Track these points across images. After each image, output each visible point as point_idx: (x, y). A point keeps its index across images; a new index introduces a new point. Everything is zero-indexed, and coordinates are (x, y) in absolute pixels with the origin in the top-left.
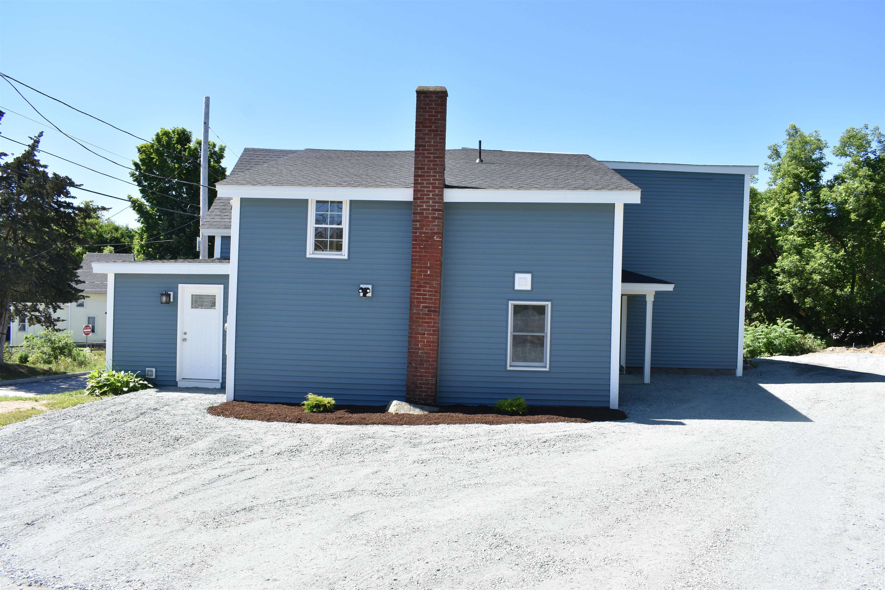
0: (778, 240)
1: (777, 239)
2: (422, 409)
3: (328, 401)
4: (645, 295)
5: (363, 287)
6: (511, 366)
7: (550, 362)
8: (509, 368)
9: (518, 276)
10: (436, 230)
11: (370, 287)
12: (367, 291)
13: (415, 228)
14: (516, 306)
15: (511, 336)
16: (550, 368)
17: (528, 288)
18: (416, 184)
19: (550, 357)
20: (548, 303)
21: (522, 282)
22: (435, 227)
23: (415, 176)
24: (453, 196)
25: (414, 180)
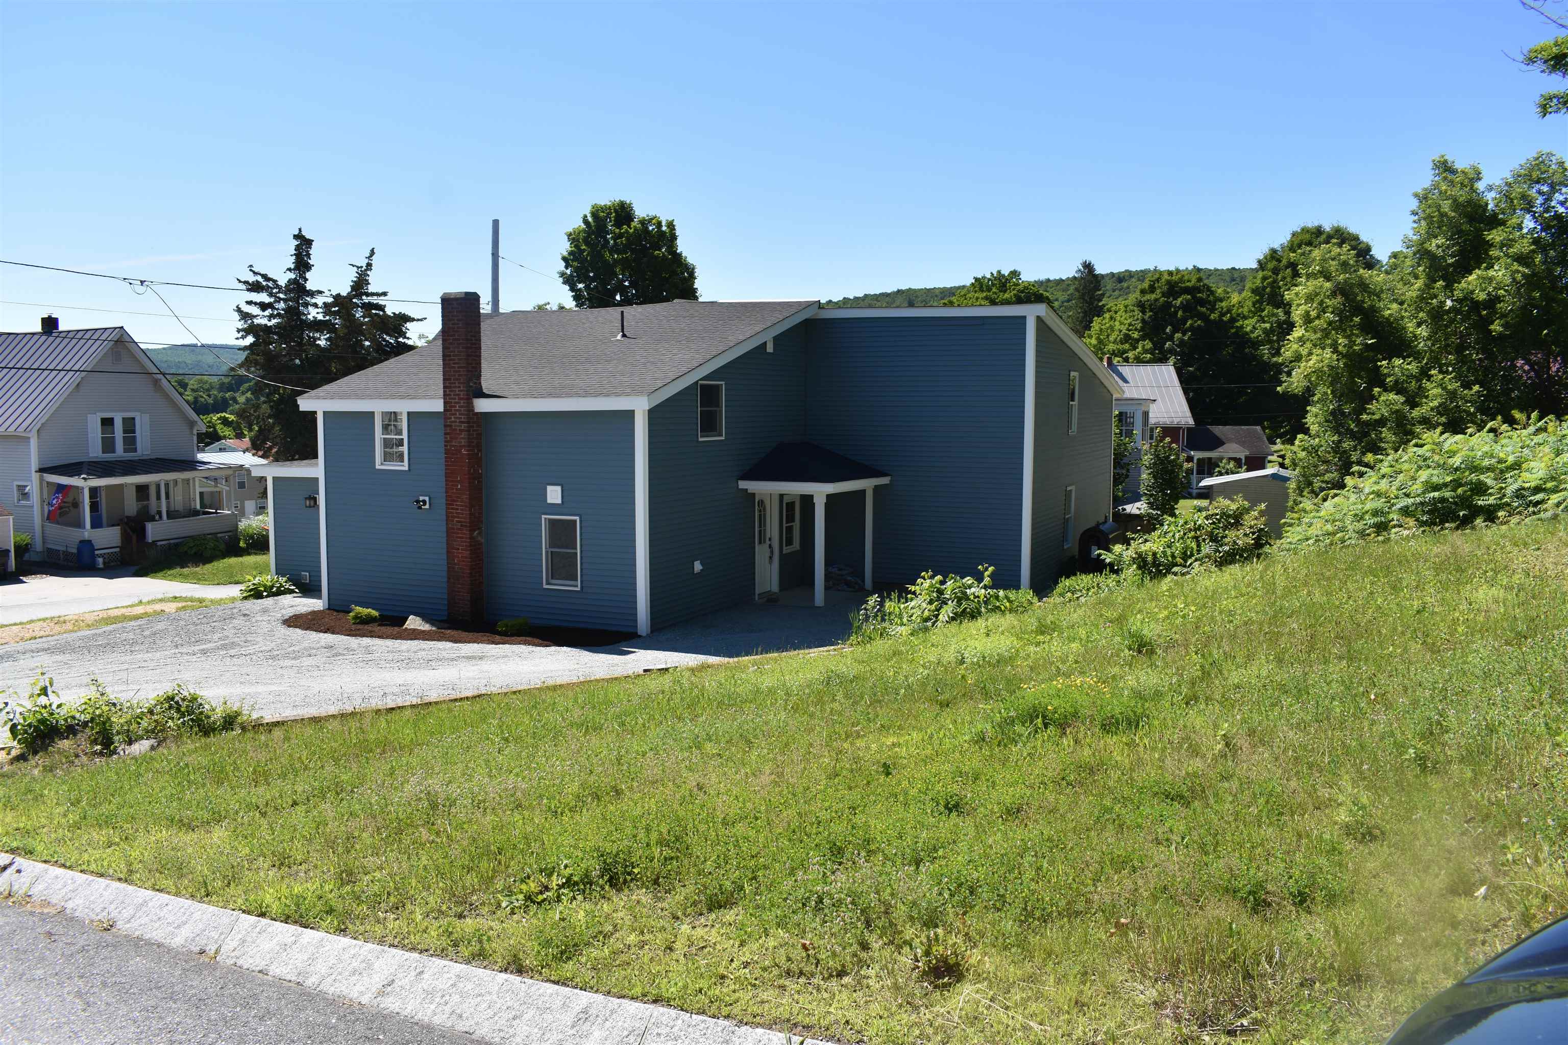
0: (1381, 366)
1: (1379, 363)
2: (433, 624)
3: (375, 613)
4: (812, 496)
5: (421, 498)
6: (548, 583)
7: (582, 582)
8: (545, 586)
9: (550, 488)
10: (463, 442)
11: (427, 499)
12: (424, 502)
13: (446, 442)
14: (550, 520)
15: (547, 552)
16: (582, 587)
17: (559, 501)
18: (445, 395)
19: (582, 576)
20: (577, 518)
21: (554, 495)
22: (463, 439)
23: (444, 387)
24: (483, 405)
25: (444, 391)
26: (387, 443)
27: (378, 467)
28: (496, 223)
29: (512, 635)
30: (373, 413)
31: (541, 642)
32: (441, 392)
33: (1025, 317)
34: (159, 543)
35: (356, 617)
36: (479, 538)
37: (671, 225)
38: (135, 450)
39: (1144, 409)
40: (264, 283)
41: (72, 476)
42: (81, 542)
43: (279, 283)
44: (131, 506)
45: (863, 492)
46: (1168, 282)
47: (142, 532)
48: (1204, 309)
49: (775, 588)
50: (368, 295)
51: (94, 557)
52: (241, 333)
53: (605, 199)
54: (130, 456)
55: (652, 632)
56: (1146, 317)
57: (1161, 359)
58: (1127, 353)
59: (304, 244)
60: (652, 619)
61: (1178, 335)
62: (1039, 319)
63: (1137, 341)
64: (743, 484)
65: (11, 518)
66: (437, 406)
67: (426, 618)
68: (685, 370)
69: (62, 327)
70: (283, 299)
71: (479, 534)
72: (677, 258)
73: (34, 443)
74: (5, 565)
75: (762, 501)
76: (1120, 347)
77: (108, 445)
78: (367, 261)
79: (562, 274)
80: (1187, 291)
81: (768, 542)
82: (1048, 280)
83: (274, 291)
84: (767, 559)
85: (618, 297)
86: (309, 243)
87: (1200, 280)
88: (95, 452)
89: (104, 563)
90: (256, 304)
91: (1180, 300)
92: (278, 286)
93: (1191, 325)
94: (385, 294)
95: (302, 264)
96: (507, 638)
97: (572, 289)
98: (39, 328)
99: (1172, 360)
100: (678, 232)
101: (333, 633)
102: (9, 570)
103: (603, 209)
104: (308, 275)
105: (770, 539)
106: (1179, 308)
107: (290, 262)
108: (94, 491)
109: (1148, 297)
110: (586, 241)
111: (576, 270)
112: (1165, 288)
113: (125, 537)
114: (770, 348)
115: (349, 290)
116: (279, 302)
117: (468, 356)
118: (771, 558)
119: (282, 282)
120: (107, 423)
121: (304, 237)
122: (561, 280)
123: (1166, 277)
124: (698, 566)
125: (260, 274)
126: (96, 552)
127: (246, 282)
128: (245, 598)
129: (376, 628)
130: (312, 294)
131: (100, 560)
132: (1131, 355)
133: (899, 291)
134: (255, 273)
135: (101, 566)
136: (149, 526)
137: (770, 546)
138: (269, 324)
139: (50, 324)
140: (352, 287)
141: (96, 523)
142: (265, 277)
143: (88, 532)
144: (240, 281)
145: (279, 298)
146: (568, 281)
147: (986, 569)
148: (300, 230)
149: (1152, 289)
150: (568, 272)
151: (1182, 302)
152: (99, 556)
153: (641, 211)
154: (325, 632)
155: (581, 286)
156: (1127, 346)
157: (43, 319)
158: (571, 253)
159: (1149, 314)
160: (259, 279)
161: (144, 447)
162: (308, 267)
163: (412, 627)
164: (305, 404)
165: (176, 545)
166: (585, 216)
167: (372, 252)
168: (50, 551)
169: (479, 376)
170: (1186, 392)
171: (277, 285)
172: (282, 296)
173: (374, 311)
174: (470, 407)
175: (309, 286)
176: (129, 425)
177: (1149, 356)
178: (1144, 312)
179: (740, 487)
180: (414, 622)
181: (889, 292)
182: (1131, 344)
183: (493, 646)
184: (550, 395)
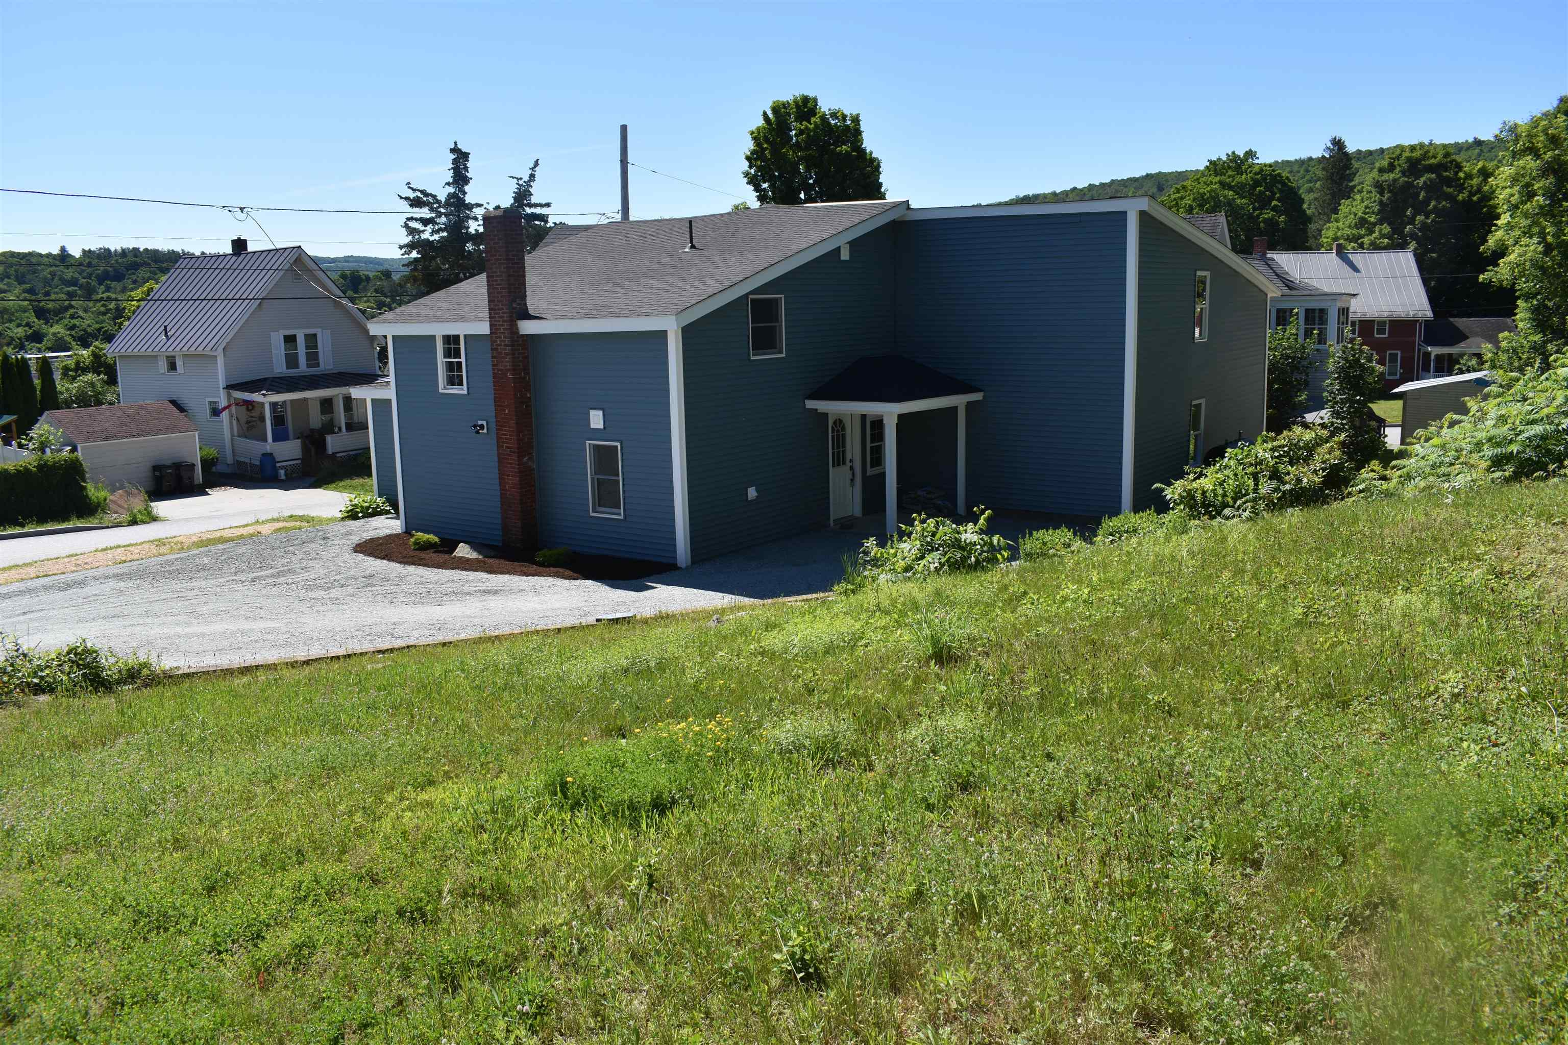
3: (435, 539)
5: (480, 422)
6: (595, 511)
7: (625, 510)
8: (592, 514)
9: (593, 413)
10: (509, 366)
11: (484, 423)
12: (482, 427)
13: (493, 365)
14: (595, 446)
15: (592, 479)
16: (625, 516)
17: (601, 427)
18: (491, 318)
19: (624, 503)
20: (618, 444)
21: (596, 420)
22: (507, 363)
23: (490, 309)
24: (527, 327)
25: (490, 314)
26: (450, 367)
27: (441, 391)
28: (624, 128)
29: (549, 566)
30: (434, 336)
31: (571, 573)
32: (486, 314)
33: (1125, 212)
34: (338, 455)
35: (415, 543)
36: (530, 464)
37: (856, 120)
38: (318, 365)
39: (1340, 304)
40: (425, 199)
41: (253, 392)
42: (263, 455)
43: (439, 198)
44: (316, 419)
45: (954, 409)
46: (1409, 159)
47: (322, 444)
48: (1450, 190)
49: (858, 511)
50: (530, 205)
51: (275, 469)
52: (403, 250)
53: (787, 96)
54: (313, 371)
55: (693, 563)
56: (1385, 199)
57: (1401, 246)
58: (1363, 238)
59: (460, 158)
60: (692, 550)
61: (1419, 218)
62: (1143, 214)
63: (1375, 224)
64: (811, 404)
65: (196, 433)
66: (483, 328)
67: (474, 546)
68: (727, 284)
69: (251, 248)
70: (444, 214)
71: (530, 459)
72: (862, 155)
73: (220, 361)
74: (191, 478)
75: (841, 421)
76: (1355, 231)
77: (292, 361)
78: (530, 172)
79: (747, 174)
80: (1430, 169)
81: (848, 464)
82: (1310, 159)
83: (435, 206)
84: (848, 482)
85: (802, 196)
86: (465, 156)
87: (1447, 155)
88: (280, 367)
89: (286, 475)
90: (416, 219)
91: (1422, 179)
92: (438, 202)
93: (1435, 207)
94: (548, 205)
95: (460, 178)
96: (541, 569)
97: (757, 188)
98: (229, 250)
99: (1413, 245)
100: (863, 128)
101: (389, 560)
102: (196, 482)
103: (785, 105)
104: (467, 188)
105: (851, 461)
106: (1421, 188)
107: (449, 176)
108: (274, 405)
109: (1386, 176)
110: (766, 140)
111: (759, 169)
112: (1405, 166)
113: (305, 449)
114: (845, 255)
115: (512, 201)
116: (440, 216)
117: (509, 276)
118: (852, 480)
119: (442, 197)
120: (290, 340)
121: (460, 150)
122: (746, 180)
123: (1407, 154)
124: (752, 493)
125: (419, 190)
126: (278, 465)
127: (407, 199)
128: (343, 519)
129: (430, 555)
130: (470, 207)
131: (282, 472)
132: (1366, 240)
133: (1148, 175)
134: (414, 190)
135: (283, 477)
136: (329, 439)
137: (852, 468)
138: (431, 239)
139: (239, 245)
140: (515, 198)
141: (279, 437)
142: (423, 192)
143: (270, 445)
144: (401, 198)
145: (440, 212)
146: (753, 181)
147: (983, 512)
148: (455, 143)
149: (1391, 168)
150: (752, 171)
151: (1425, 182)
152: (282, 468)
153: (825, 106)
154: (383, 558)
155: (765, 185)
156: (1363, 232)
157: (233, 241)
158: (753, 152)
159: (1387, 195)
160: (419, 194)
161: (327, 363)
162: (466, 181)
163: (461, 555)
164: (375, 329)
165: (356, 456)
166: (765, 114)
167: (536, 164)
168: (239, 463)
169: (524, 297)
170: (1425, 282)
171: (437, 200)
172: (443, 210)
173: (537, 222)
174: (514, 330)
175: (469, 199)
176: (311, 340)
177: (1386, 241)
178: (1381, 193)
179: (807, 407)
180: (463, 551)
181: (1137, 176)
182: (1368, 229)
183: (525, 578)
184: (587, 316)
